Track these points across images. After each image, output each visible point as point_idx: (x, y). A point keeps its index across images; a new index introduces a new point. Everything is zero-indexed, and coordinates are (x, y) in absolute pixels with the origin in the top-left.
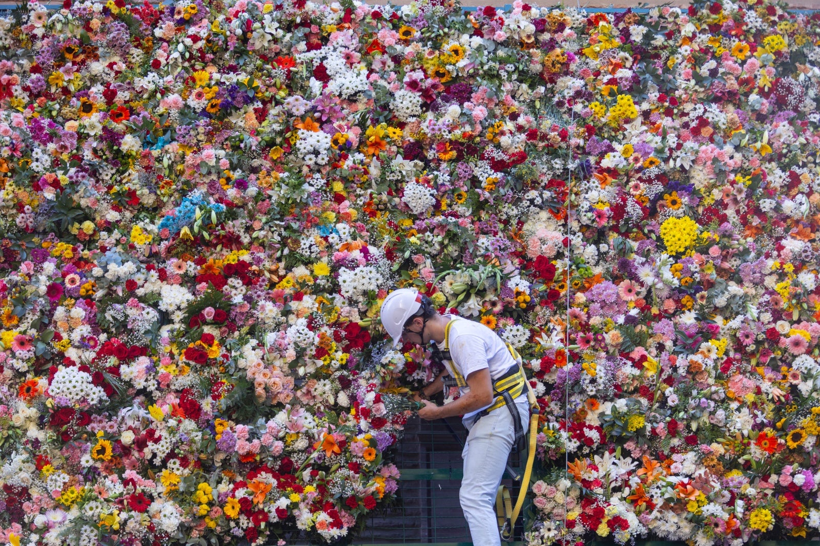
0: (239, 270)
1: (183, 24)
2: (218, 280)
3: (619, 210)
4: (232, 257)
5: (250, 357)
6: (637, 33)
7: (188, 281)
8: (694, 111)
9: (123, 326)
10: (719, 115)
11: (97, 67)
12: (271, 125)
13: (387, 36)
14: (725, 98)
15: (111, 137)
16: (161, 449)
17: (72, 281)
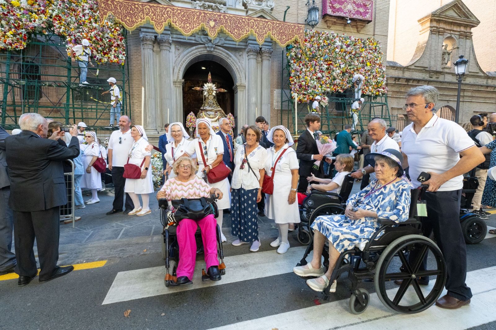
0: (331, 64)
1: (323, 35)
2: (329, 65)
3: (363, 61)
4: (331, 62)
5: (334, 74)
6: (363, 41)
7: (327, 65)
8: (369, 51)
9: (321, 69)
10: (371, 51)
11: (315, 39)
12: (332, 48)
13: (341, 39)
14: (371, 50)
15: (319, 47)
16: (327, 82)
17: (317, 64)
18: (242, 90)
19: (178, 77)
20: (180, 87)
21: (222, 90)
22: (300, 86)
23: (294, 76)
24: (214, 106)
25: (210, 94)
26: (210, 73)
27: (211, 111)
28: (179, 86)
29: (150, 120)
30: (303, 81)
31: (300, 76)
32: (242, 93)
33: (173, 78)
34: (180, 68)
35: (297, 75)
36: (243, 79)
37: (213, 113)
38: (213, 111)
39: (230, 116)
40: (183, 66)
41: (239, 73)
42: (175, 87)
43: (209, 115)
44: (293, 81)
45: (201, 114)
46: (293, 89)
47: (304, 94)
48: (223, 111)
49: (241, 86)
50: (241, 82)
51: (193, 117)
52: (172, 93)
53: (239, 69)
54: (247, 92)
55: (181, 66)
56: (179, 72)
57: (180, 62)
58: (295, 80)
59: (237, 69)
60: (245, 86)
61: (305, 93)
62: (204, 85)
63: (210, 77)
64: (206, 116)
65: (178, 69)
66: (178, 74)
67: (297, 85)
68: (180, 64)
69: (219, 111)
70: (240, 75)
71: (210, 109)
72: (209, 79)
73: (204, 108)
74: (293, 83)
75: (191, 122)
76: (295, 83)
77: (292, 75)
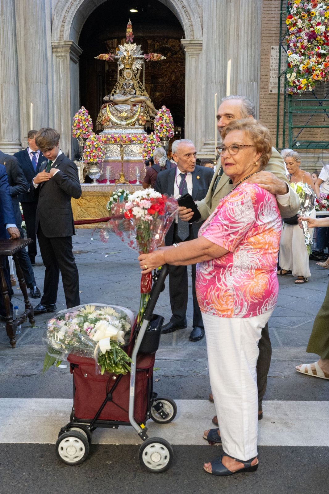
18: (195, 53)
19: (61, 36)
20: (65, 56)
21: (156, 57)
22: (312, 36)
23: (297, 14)
24: (134, 91)
25: (128, 66)
26: (130, 23)
27: (124, 102)
28: (63, 54)
29: (6, 126)
30: (319, 24)
31: (313, 11)
32: (194, 60)
33: (51, 39)
34: (65, 17)
35: (304, 10)
36: (197, 28)
37: (128, 107)
38: (129, 102)
39: (163, 112)
40: (71, 12)
41: (188, 15)
42: (57, 56)
43: (120, 112)
44: (295, 25)
45: (104, 111)
46: (291, 44)
47: (320, 55)
48: (150, 103)
49: (191, 45)
50: (193, 35)
51: (83, 118)
52: (49, 70)
53: (188, 8)
54: (204, 57)
55: (67, 12)
56: (63, 26)
57: (64, 6)
58: (300, 23)
59: (184, 7)
60: (201, 45)
61: (322, 51)
62: (119, 49)
63: (129, 30)
64: (113, 114)
65: (61, 20)
66: (62, 31)
67: (303, 34)
68: (66, 8)
69: (141, 102)
70: (190, 19)
71: (123, 98)
72: (128, 35)
73: (112, 98)
74: (293, 29)
75: (79, 129)
76: (300, 30)
77: (294, 10)
